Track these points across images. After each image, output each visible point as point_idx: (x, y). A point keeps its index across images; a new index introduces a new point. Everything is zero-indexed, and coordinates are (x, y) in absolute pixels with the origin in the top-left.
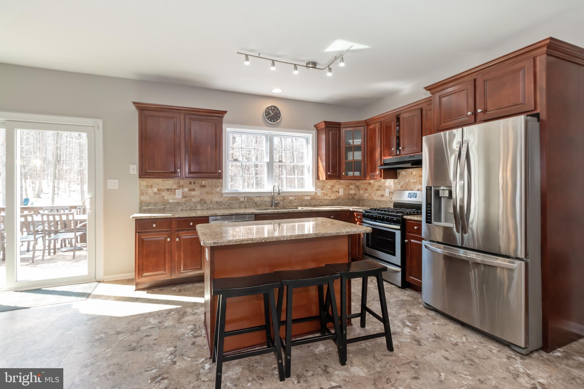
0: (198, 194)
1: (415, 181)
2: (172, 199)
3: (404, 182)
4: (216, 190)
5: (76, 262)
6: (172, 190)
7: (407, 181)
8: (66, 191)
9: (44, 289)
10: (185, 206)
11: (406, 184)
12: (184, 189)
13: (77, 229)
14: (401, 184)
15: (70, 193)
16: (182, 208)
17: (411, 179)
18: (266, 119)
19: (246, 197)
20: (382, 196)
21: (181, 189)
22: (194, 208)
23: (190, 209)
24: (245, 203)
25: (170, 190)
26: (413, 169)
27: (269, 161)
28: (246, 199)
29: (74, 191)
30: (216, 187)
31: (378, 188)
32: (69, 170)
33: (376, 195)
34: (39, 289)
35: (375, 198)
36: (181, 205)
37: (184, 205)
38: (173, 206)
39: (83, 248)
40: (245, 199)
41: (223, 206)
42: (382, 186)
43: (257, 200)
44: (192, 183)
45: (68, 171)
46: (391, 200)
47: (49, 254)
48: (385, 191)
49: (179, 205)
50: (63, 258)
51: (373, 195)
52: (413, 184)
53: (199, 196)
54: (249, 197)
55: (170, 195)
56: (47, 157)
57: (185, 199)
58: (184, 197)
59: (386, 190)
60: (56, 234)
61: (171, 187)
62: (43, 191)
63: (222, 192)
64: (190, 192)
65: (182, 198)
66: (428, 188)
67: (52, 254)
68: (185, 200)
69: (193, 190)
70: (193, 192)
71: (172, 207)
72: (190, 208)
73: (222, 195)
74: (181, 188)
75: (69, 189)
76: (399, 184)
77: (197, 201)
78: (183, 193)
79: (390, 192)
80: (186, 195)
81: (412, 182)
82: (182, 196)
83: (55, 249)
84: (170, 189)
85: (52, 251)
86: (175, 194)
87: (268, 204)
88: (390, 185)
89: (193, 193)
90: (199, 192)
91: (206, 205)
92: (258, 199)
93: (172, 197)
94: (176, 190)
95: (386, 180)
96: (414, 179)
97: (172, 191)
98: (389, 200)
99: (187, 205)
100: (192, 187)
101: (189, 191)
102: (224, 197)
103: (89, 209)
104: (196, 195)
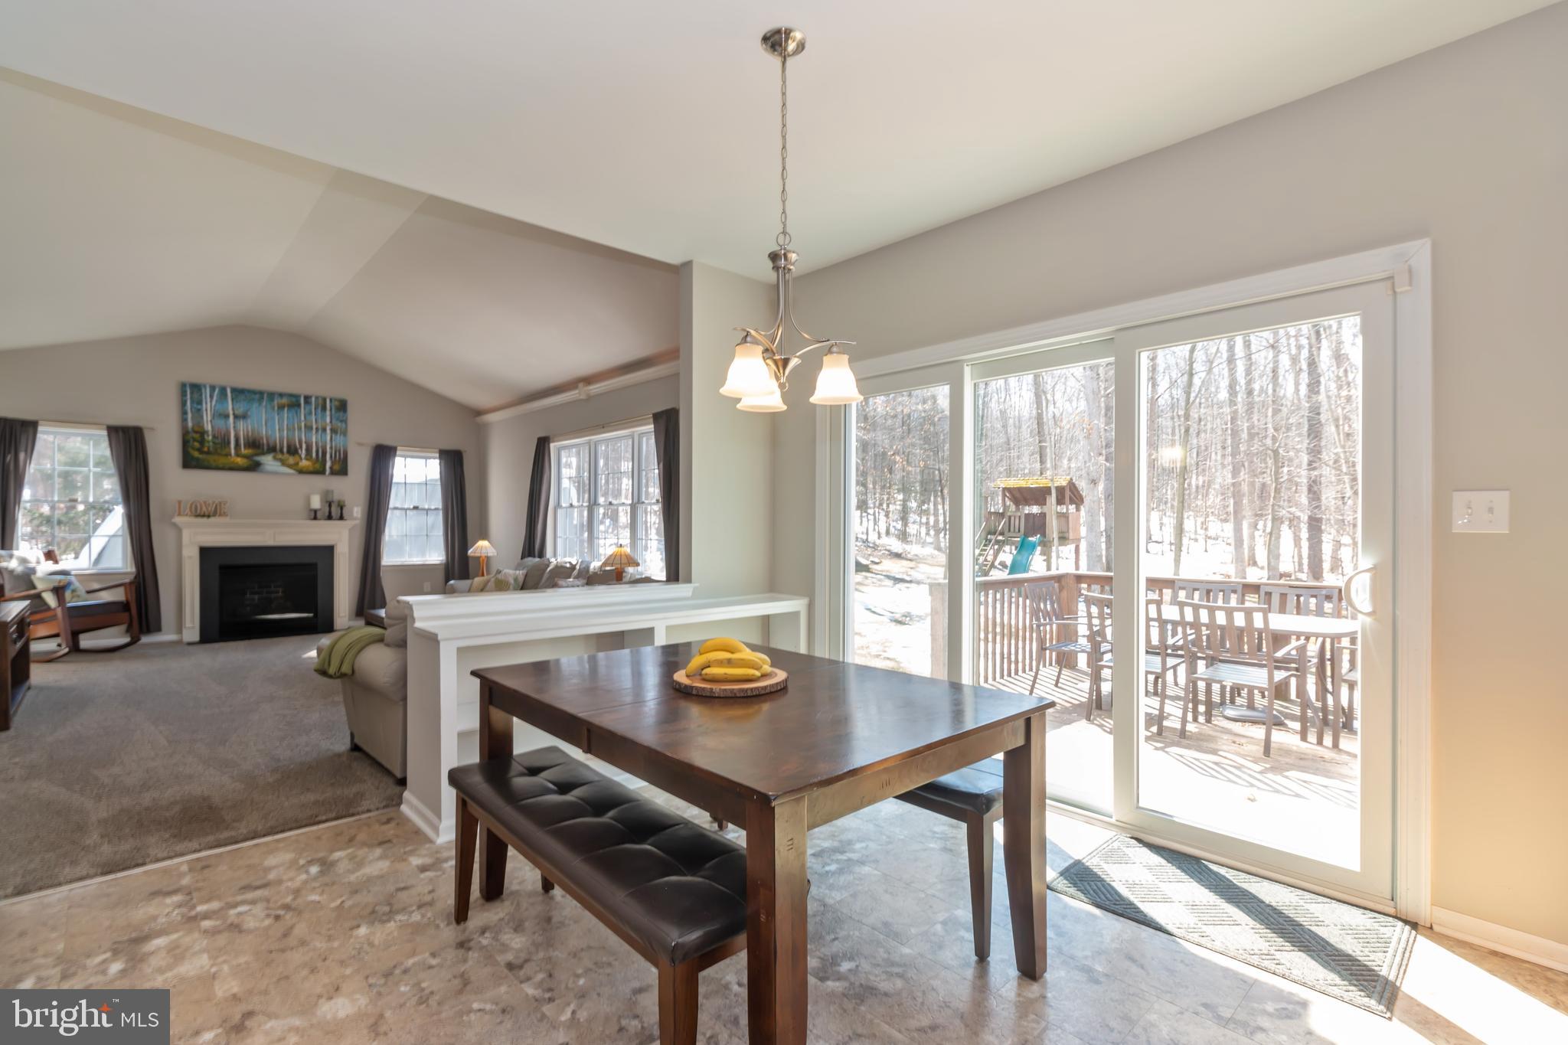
5: (1274, 769)
8: (1198, 537)
9: (1214, 867)
13: (1277, 661)
15: (1206, 542)
29: (1216, 539)
32: (1203, 486)
34: (1197, 860)
39: (1287, 722)
45: (1200, 490)
47: (1195, 720)
50: (1234, 742)
56: (1159, 458)
60: (1212, 665)
62: (1152, 537)
67: (1201, 719)
75: (1202, 532)
83: (1209, 704)
85: (1202, 708)
103: (1368, 614)
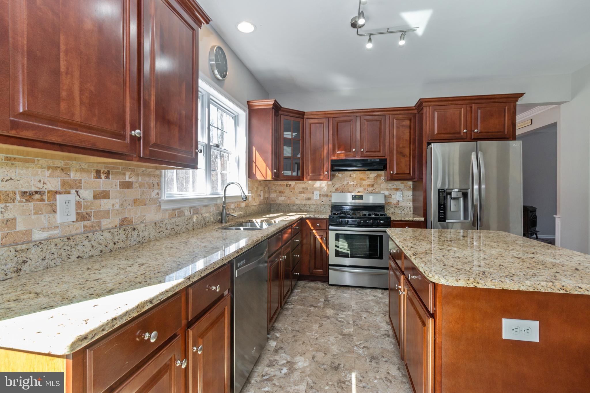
0: (117, 207)
1: (355, 184)
2: (43, 229)
3: (341, 185)
4: (150, 196)
6: (45, 197)
7: (345, 183)
10: (88, 244)
11: (343, 187)
12: (81, 192)
14: (337, 186)
16: (79, 254)
17: (350, 182)
19: (191, 207)
20: (309, 199)
21: (73, 191)
22: (111, 246)
23: (101, 251)
25: (37, 196)
26: (353, 172)
27: (207, 143)
30: (150, 188)
31: (301, 190)
33: (299, 198)
35: (298, 202)
36: (76, 245)
37: (86, 242)
38: (54, 250)
40: (190, 211)
41: (165, 231)
42: (309, 188)
44: (103, 176)
46: (322, 203)
48: (313, 193)
49: (73, 244)
51: (295, 199)
52: (352, 187)
53: (118, 212)
54: (195, 207)
55: (36, 213)
57: (85, 223)
58: (82, 217)
59: (315, 192)
61: (40, 185)
63: (159, 200)
64: (98, 202)
65: (77, 220)
66: (440, 190)
68: (85, 227)
69: (105, 195)
70: (105, 200)
71: (48, 256)
72: (101, 248)
73: (160, 206)
74: (72, 188)
76: (333, 186)
77: (113, 225)
78: (78, 204)
79: (320, 195)
80: (88, 211)
81: (351, 185)
82: (78, 214)
84: (36, 192)
86: (55, 212)
88: (322, 186)
89: (105, 204)
90: (117, 200)
91: (136, 232)
93: (43, 219)
94: (58, 196)
95: (315, 183)
96: (353, 182)
97: (42, 200)
98: (319, 203)
99: (93, 243)
100: (103, 184)
101: (95, 197)
102: (163, 210)
104: (111, 208)
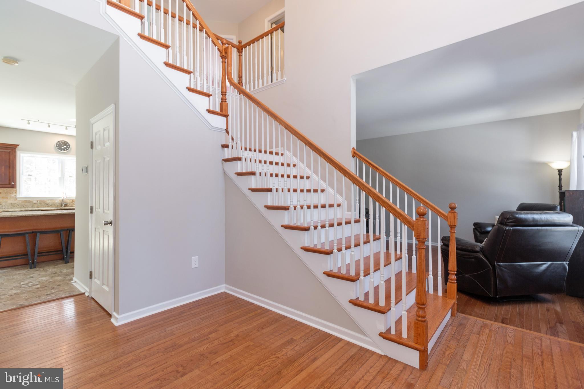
4: (11, 196)
18: (57, 149)
24: (38, 204)
27: (60, 176)
28: (39, 201)
30: (10, 194)
40: (37, 201)
43: (47, 202)
54: (41, 200)
63: (16, 197)
87: (58, 205)
92: (49, 201)
102: (18, 200)
